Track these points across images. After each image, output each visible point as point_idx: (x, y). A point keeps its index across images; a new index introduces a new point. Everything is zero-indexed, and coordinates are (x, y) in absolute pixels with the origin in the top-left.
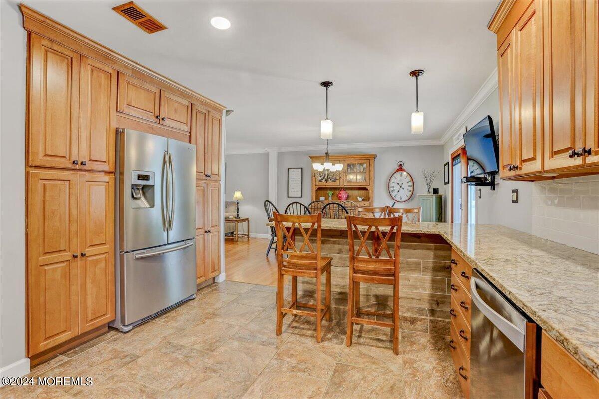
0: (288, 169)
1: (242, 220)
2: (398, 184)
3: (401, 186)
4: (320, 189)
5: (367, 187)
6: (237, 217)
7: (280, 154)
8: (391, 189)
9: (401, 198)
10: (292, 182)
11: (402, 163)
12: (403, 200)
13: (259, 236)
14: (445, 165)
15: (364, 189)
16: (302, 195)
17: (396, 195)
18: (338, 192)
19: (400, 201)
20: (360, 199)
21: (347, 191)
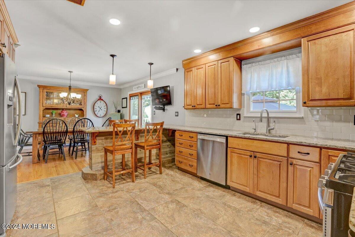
3: (100, 108)
4: (46, 109)
5: (83, 109)
8: (95, 110)
9: (100, 115)
11: (101, 96)
12: (102, 116)
14: (122, 99)
15: (81, 110)
16: (25, 114)
17: (97, 114)
18: (59, 111)
19: (100, 117)
20: (77, 116)
21: (68, 111)
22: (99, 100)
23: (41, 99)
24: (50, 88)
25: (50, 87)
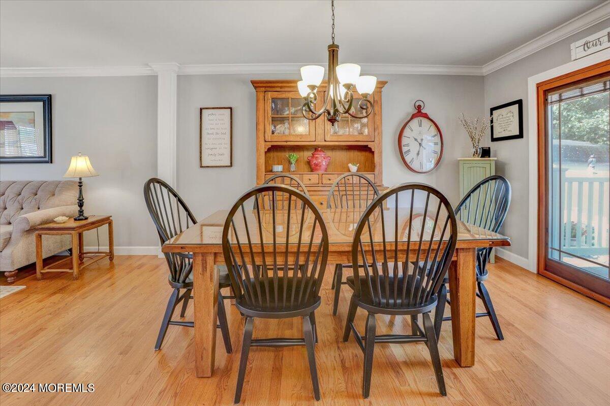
0: (201, 109)
1: (93, 223)
2: (416, 140)
3: (420, 145)
4: (274, 149)
5: (370, 145)
6: (81, 216)
7: (183, 80)
8: (404, 149)
9: (421, 164)
10: (209, 136)
11: (421, 104)
12: (425, 169)
13: (139, 250)
14: (492, 110)
15: (365, 149)
16: (231, 163)
17: (412, 160)
18: (307, 154)
19: (420, 171)
20: (354, 168)
21: (329, 153)
22: (413, 117)
23: (261, 119)
24: (281, 87)
25: (280, 85)
